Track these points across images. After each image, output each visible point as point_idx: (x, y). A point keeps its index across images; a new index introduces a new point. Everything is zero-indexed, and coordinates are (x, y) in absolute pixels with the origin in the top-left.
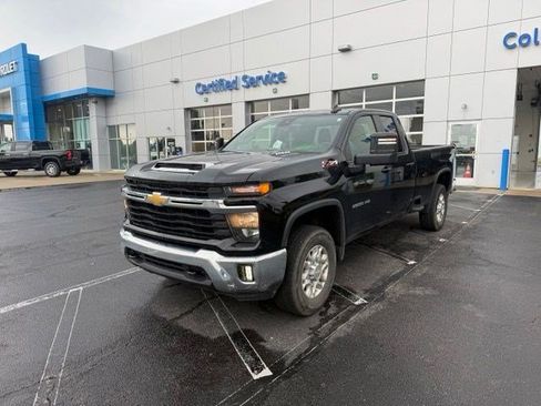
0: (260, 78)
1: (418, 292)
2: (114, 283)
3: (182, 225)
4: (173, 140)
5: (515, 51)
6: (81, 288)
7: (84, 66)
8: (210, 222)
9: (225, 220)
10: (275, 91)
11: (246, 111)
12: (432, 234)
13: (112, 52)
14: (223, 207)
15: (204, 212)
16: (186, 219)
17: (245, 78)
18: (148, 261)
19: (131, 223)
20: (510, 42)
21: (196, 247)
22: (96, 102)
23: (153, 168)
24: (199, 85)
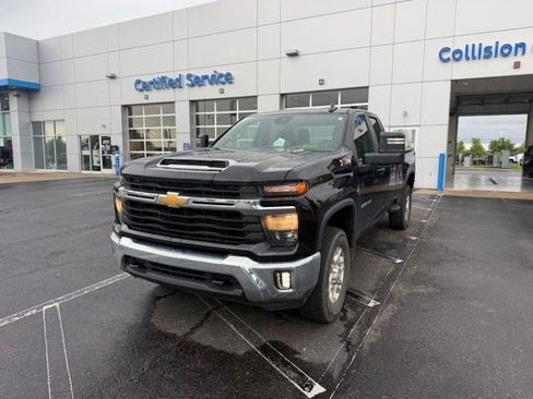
0: (206, 77)
1: (422, 291)
2: (95, 295)
3: (203, 229)
4: (109, 139)
5: (449, 64)
6: (57, 304)
7: (5, 55)
8: (240, 225)
9: (260, 222)
10: (222, 92)
11: (191, 110)
12: (402, 232)
13: (37, 42)
14: (259, 207)
15: (236, 214)
16: (208, 221)
17: (189, 76)
18: (154, 270)
19: (130, 228)
20: (445, 56)
21: (223, 254)
22: (18, 96)
23: (158, 165)
24: (138, 82)
